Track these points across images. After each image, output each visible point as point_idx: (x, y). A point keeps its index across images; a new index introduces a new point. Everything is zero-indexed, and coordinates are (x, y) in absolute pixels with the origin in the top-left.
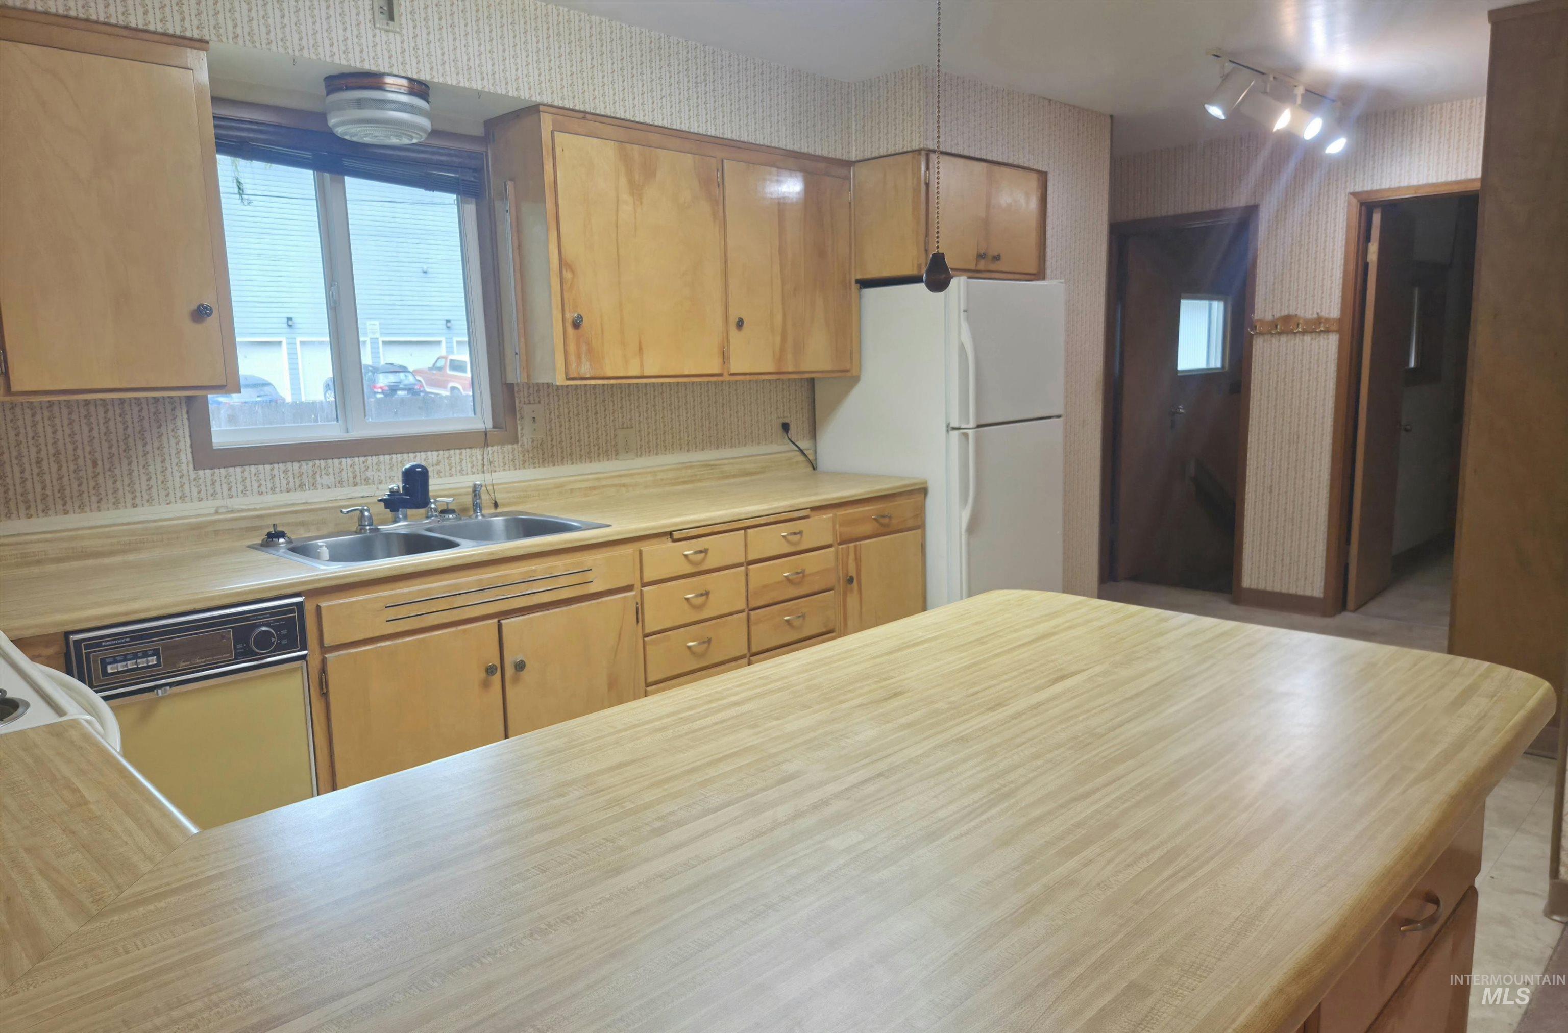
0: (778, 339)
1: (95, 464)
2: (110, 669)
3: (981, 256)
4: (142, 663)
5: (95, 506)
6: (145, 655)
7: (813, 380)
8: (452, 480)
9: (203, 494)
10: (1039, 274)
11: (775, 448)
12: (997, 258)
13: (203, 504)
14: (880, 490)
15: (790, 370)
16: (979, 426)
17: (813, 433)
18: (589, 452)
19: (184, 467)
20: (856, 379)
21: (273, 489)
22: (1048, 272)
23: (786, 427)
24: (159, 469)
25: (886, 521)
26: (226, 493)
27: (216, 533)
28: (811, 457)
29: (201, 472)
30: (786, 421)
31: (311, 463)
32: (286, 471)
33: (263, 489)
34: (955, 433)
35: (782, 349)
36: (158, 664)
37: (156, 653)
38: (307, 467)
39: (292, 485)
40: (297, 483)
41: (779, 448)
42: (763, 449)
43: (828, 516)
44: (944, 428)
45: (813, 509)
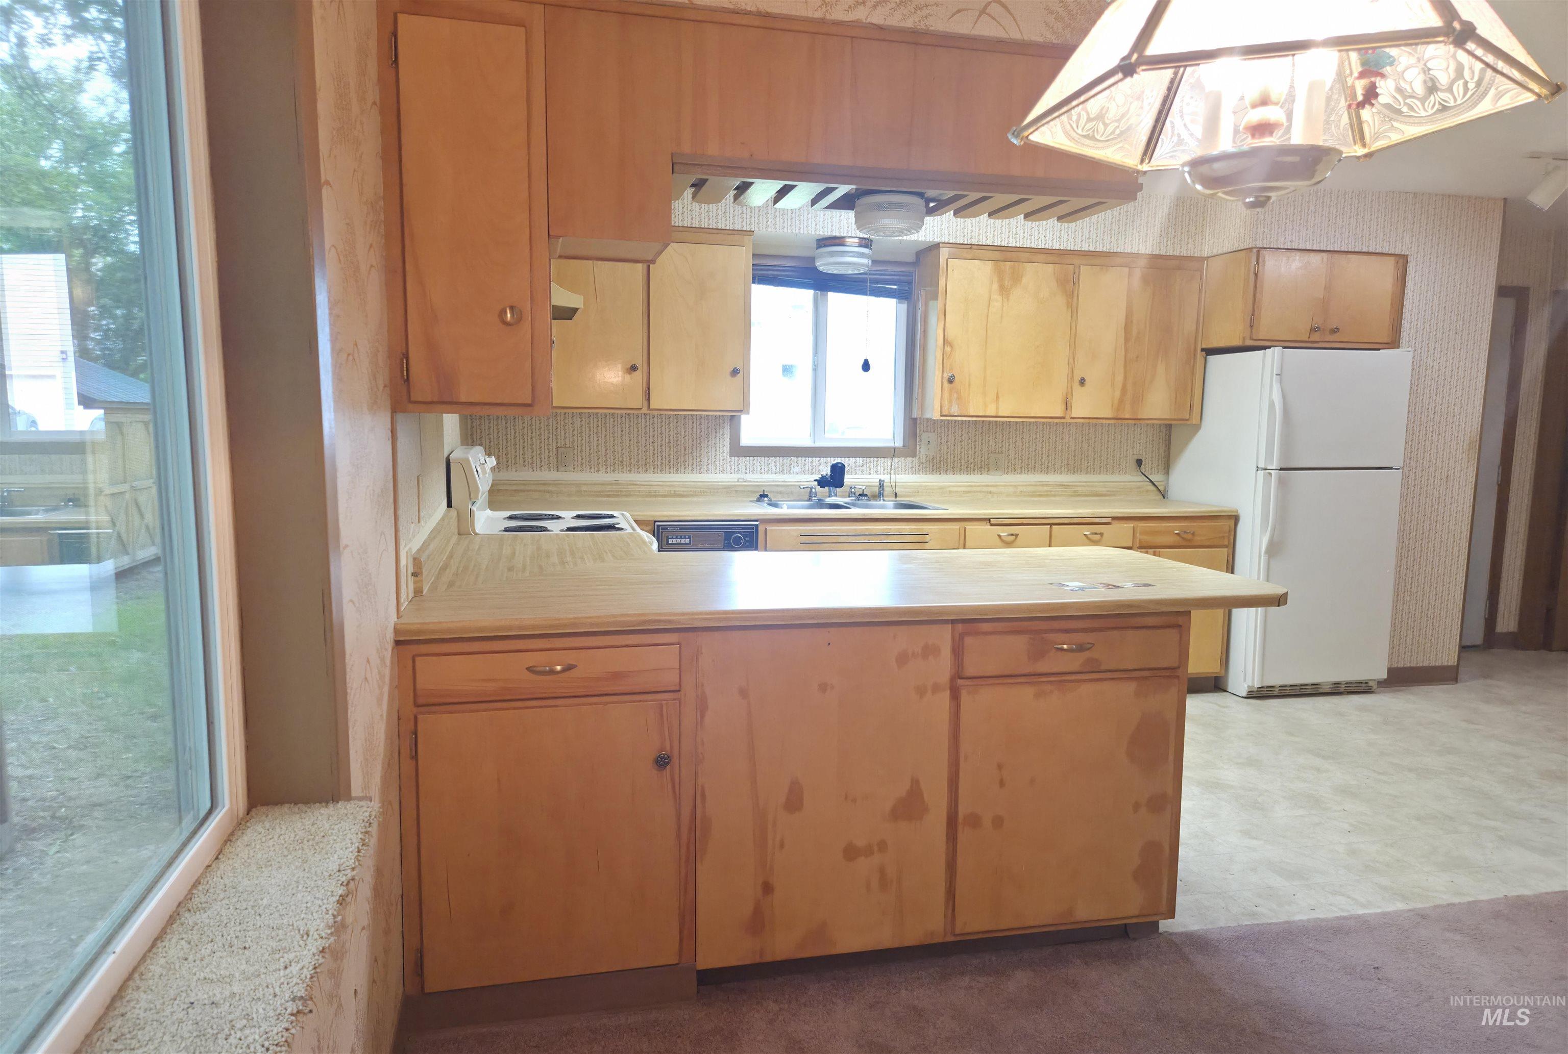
0: (1118, 393)
1: (685, 449)
2: (670, 541)
3: (1314, 330)
4: (683, 541)
5: (683, 471)
6: (685, 538)
7: (1170, 425)
8: (869, 476)
9: (733, 471)
10: (1394, 343)
11: (1128, 477)
12: (1335, 331)
13: (732, 475)
14: (1186, 512)
15: (1127, 416)
16: (1281, 469)
17: (1167, 469)
18: (967, 467)
19: (725, 454)
20: (1197, 427)
21: (768, 472)
22: (1404, 340)
23: (1139, 462)
24: (714, 455)
25: (1189, 537)
26: (744, 471)
27: (736, 491)
28: (1161, 488)
29: (733, 458)
30: (1140, 457)
31: (789, 459)
32: (775, 462)
33: (763, 470)
34: (1261, 473)
35: (1121, 401)
36: (690, 543)
37: (689, 538)
38: (787, 461)
39: (778, 470)
40: (781, 469)
41: (1133, 479)
42: (1116, 477)
43: (1130, 525)
44: (1255, 469)
45: (1114, 518)
